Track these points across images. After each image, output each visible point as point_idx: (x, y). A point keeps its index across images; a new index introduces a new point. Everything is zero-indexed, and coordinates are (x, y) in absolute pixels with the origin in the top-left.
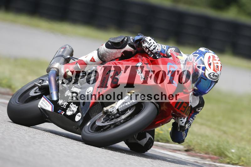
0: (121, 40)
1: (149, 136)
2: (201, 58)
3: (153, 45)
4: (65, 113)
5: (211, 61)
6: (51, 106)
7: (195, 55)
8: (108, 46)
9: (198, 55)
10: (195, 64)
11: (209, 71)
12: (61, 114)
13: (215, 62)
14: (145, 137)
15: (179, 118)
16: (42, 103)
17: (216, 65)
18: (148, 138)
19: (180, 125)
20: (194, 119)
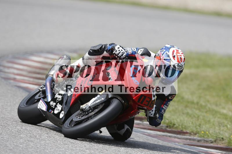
0: (99, 48)
1: (126, 127)
2: (167, 52)
4: (54, 112)
5: (175, 54)
6: (45, 107)
7: (162, 50)
9: (164, 50)
10: (162, 59)
11: (174, 62)
12: (51, 113)
13: (178, 54)
14: (124, 128)
15: (147, 111)
16: (40, 104)
17: (179, 57)
18: (126, 128)
19: (149, 116)
20: (168, 106)
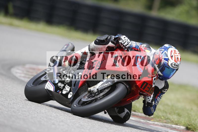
0: (105, 38)
2: (166, 51)
3: (127, 41)
5: (173, 54)
6: (53, 88)
7: (161, 49)
8: (96, 43)
10: (161, 57)
11: (171, 62)
12: (59, 93)
13: (176, 55)
15: (146, 97)
16: (47, 85)
18: (126, 112)
19: (147, 102)
20: (161, 98)
